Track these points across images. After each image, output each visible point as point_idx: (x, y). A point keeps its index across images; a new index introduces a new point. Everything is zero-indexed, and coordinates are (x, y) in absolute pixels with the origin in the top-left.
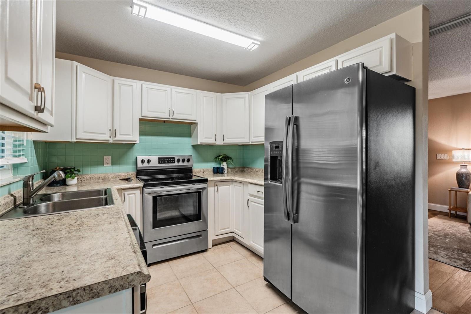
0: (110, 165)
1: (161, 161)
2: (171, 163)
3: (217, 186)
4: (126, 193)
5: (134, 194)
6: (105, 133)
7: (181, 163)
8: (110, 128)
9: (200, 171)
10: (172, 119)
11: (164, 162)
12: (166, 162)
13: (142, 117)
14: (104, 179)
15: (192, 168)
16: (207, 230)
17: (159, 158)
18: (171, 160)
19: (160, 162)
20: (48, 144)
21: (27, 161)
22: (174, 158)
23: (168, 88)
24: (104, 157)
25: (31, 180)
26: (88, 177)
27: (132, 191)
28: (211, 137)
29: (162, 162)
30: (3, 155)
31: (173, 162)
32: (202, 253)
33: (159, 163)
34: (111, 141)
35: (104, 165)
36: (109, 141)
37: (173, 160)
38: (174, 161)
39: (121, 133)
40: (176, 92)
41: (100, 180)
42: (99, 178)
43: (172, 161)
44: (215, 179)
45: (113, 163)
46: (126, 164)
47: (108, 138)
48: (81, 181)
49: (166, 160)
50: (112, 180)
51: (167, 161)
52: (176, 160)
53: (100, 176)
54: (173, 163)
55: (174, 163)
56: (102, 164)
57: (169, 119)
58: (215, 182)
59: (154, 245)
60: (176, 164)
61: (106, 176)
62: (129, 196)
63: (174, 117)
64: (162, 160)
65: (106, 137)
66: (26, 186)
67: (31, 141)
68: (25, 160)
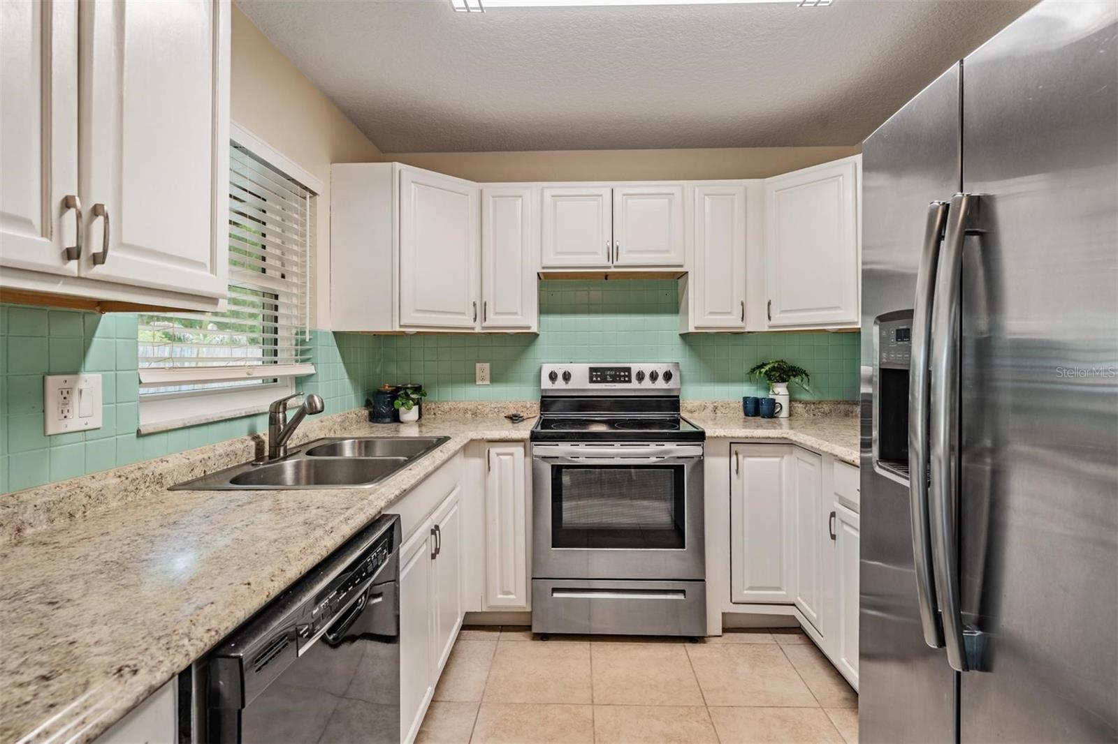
0: (489, 383)
1: (597, 376)
2: (620, 382)
3: (737, 454)
4: (494, 450)
5: (512, 454)
6: (463, 311)
7: (647, 384)
8: (474, 300)
9: (705, 408)
10: (615, 267)
11: (604, 381)
12: (609, 379)
13: (544, 268)
14: (475, 414)
15: (678, 397)
16: (704, 580)
17: (592, 370)
18: (621, 375)
19: (594, 379)
20: (382, 338)
21: (314, 372)
22: (629, 370)
23: (603, 188)
24: (478, 365)
25: (281, 409)
26: (446, 407)
27: (506, 446)
28: (729, 311)
29: (599, 379)
30: (276, 359)
31: (627, 379)
32: (686, 644)
33: (591, 381)
34: (478, 330)
35: (477, 383)
36: (473, 328)
37: (627, 374)
38: (629, 376)
39: (498, 311)
40: (624, 195)
41: (469, 415)
42: (466, 411)
43: (625, 376)
44: (730, 436)
45: (495, 378)
46: (521, 381)
47: (470, 323)
48: (435, 414)
49: (608, 373)
50: (490, 415)
51: (611, 376)
52: (635, 374)
53: (469, 407)
54: (625, 382)
55: (630, 381)
56: (471, 379)
57: (610, 267)
58: (731, 443)
59: (555, 590)
60: (635, 384)
61: (480, 407)
62: (501, 460)
63: (621, 262)
64: (598, 374)
65: (463, 321)
66: (273, 421)
67: (326, 333)
68: (307, 369)
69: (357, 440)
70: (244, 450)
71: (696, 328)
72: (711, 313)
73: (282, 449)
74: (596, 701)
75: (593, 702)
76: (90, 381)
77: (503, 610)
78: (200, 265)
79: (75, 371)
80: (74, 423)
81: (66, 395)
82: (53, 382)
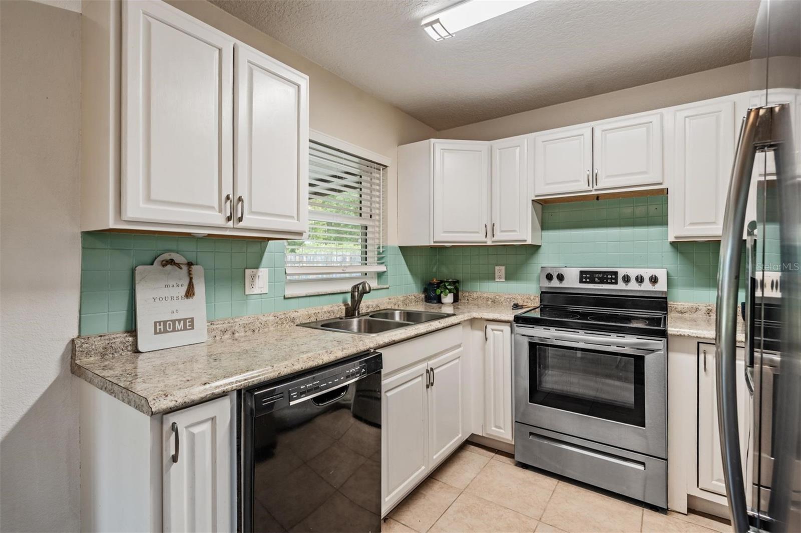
0: (504, 280)
1: (586, 278)
2: (607, 283)
3: (705, 353)
4: (490, 327)
5: (502, 331)
6: (477, 231)
7: (633, 286)
8: (486, 223)
9: (697, 310)
10: (596, 190)
11: (592, 281)
12: (597, 280)
13: (536, 196)
14: (494, 301)
15: (666, 298)
16: (666, 460)
17: (582, 273)
18: (610, 277)
19: (584, 280)
21: (386, 270)
22: (616, 273)
23: (584, 129)
24: (496, 267)
26: (475, 295)
27: (498, 325)
29: (588, 280)
30: (366, 262)
31: (613, 281)
32: (645, 509)
33: (581, 281)
34: (489, 243)
35: (496, 280)
36: (486, 242)
37: (613, 276)
38: (616, 279)
39: (503, 229)
40: (603, 131)
41: (490, 302)
42: (488, 299)
43: (612, 279)
45: (509, 277)
46: (526, 280)
47: (484, 239)
48: (468, 300)
49: (597, 275)
50: (504, 303)
51: (599, 278)
52: (621, 278)
53: (490, 297)
54: (611, 283)
55: (616, 283)
56: (491, 277)
57: (591, 191)
58: (699, 343)
59: (531, 434)
60: (621, 286)
61: (497, 297)
62: (494, 333)
63: (600, 186)
64: (587, 276)
65: (478, 238)
66: (353, 297)
67: (394, 247)
68: (382, 268)
69: (403, 311)
70: (338, 311)
71: (676, 237)
72: (692, 224)
73: (357, 311)
74: (543, 519)
75: (540, 519)
76: (263, 272)
77: (496, 439)
78: (292, 217)
79: (257, 268)
80: (256, 290)
81: (253, 277)
82: (248, 272)
